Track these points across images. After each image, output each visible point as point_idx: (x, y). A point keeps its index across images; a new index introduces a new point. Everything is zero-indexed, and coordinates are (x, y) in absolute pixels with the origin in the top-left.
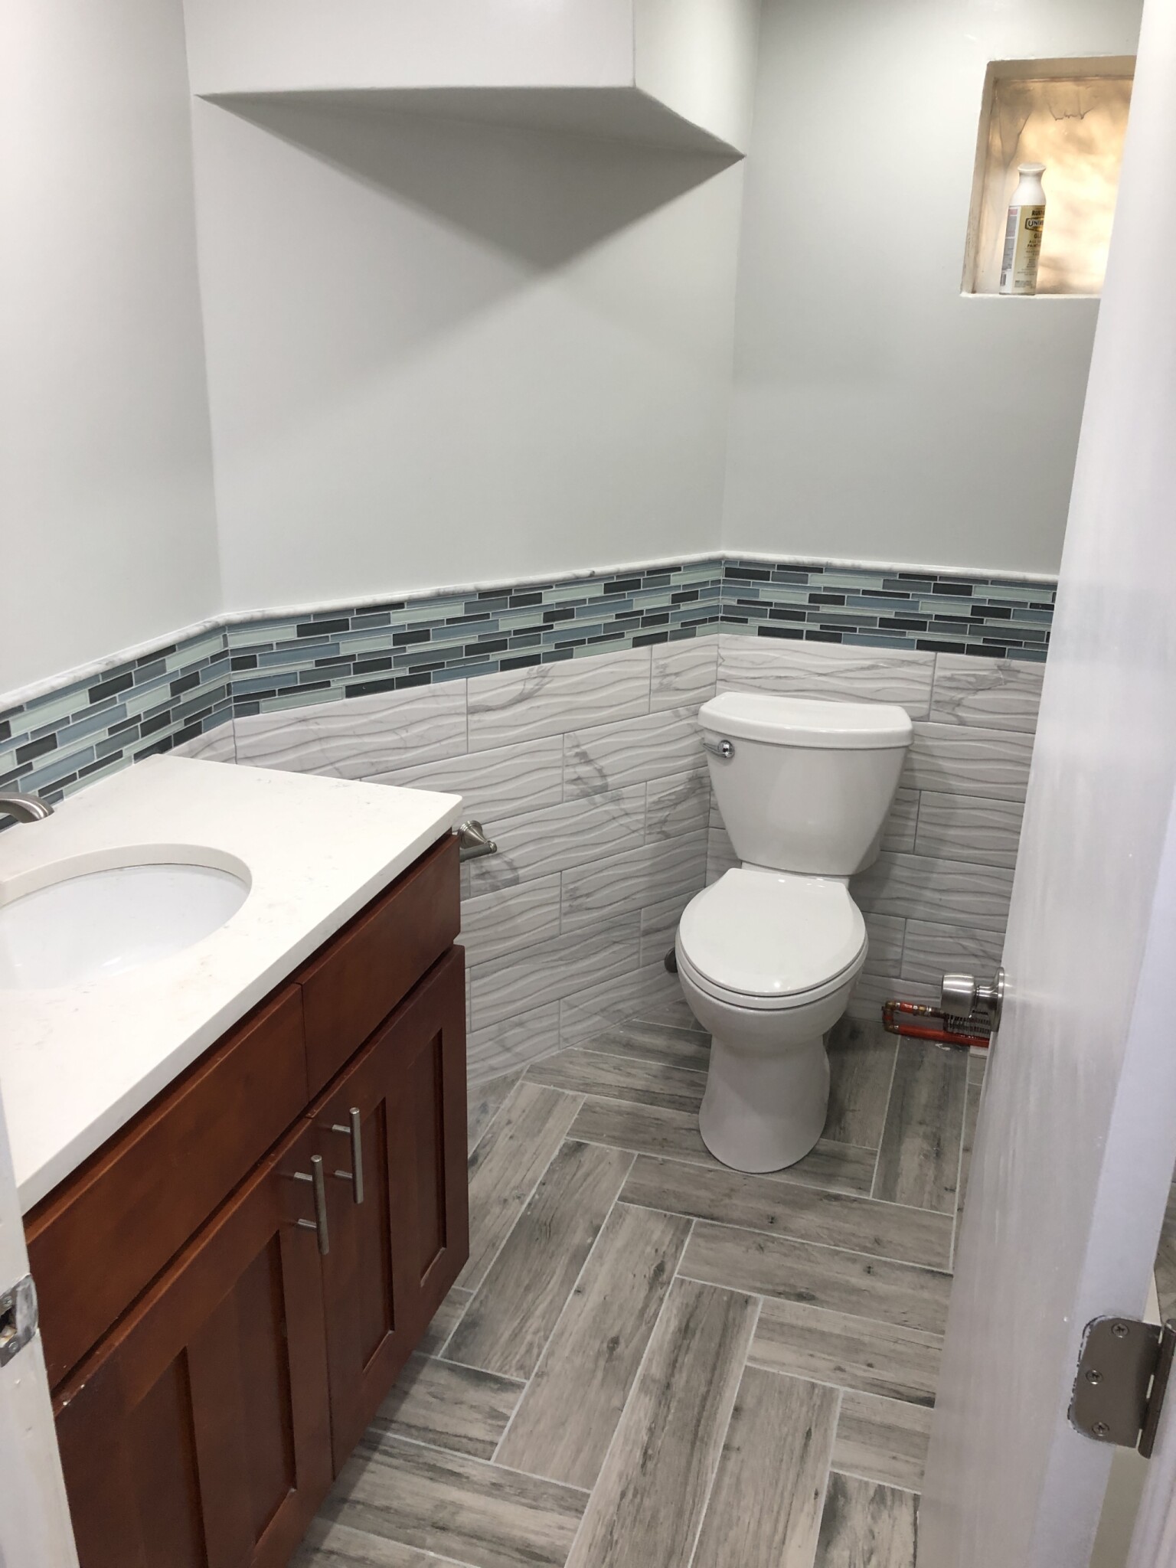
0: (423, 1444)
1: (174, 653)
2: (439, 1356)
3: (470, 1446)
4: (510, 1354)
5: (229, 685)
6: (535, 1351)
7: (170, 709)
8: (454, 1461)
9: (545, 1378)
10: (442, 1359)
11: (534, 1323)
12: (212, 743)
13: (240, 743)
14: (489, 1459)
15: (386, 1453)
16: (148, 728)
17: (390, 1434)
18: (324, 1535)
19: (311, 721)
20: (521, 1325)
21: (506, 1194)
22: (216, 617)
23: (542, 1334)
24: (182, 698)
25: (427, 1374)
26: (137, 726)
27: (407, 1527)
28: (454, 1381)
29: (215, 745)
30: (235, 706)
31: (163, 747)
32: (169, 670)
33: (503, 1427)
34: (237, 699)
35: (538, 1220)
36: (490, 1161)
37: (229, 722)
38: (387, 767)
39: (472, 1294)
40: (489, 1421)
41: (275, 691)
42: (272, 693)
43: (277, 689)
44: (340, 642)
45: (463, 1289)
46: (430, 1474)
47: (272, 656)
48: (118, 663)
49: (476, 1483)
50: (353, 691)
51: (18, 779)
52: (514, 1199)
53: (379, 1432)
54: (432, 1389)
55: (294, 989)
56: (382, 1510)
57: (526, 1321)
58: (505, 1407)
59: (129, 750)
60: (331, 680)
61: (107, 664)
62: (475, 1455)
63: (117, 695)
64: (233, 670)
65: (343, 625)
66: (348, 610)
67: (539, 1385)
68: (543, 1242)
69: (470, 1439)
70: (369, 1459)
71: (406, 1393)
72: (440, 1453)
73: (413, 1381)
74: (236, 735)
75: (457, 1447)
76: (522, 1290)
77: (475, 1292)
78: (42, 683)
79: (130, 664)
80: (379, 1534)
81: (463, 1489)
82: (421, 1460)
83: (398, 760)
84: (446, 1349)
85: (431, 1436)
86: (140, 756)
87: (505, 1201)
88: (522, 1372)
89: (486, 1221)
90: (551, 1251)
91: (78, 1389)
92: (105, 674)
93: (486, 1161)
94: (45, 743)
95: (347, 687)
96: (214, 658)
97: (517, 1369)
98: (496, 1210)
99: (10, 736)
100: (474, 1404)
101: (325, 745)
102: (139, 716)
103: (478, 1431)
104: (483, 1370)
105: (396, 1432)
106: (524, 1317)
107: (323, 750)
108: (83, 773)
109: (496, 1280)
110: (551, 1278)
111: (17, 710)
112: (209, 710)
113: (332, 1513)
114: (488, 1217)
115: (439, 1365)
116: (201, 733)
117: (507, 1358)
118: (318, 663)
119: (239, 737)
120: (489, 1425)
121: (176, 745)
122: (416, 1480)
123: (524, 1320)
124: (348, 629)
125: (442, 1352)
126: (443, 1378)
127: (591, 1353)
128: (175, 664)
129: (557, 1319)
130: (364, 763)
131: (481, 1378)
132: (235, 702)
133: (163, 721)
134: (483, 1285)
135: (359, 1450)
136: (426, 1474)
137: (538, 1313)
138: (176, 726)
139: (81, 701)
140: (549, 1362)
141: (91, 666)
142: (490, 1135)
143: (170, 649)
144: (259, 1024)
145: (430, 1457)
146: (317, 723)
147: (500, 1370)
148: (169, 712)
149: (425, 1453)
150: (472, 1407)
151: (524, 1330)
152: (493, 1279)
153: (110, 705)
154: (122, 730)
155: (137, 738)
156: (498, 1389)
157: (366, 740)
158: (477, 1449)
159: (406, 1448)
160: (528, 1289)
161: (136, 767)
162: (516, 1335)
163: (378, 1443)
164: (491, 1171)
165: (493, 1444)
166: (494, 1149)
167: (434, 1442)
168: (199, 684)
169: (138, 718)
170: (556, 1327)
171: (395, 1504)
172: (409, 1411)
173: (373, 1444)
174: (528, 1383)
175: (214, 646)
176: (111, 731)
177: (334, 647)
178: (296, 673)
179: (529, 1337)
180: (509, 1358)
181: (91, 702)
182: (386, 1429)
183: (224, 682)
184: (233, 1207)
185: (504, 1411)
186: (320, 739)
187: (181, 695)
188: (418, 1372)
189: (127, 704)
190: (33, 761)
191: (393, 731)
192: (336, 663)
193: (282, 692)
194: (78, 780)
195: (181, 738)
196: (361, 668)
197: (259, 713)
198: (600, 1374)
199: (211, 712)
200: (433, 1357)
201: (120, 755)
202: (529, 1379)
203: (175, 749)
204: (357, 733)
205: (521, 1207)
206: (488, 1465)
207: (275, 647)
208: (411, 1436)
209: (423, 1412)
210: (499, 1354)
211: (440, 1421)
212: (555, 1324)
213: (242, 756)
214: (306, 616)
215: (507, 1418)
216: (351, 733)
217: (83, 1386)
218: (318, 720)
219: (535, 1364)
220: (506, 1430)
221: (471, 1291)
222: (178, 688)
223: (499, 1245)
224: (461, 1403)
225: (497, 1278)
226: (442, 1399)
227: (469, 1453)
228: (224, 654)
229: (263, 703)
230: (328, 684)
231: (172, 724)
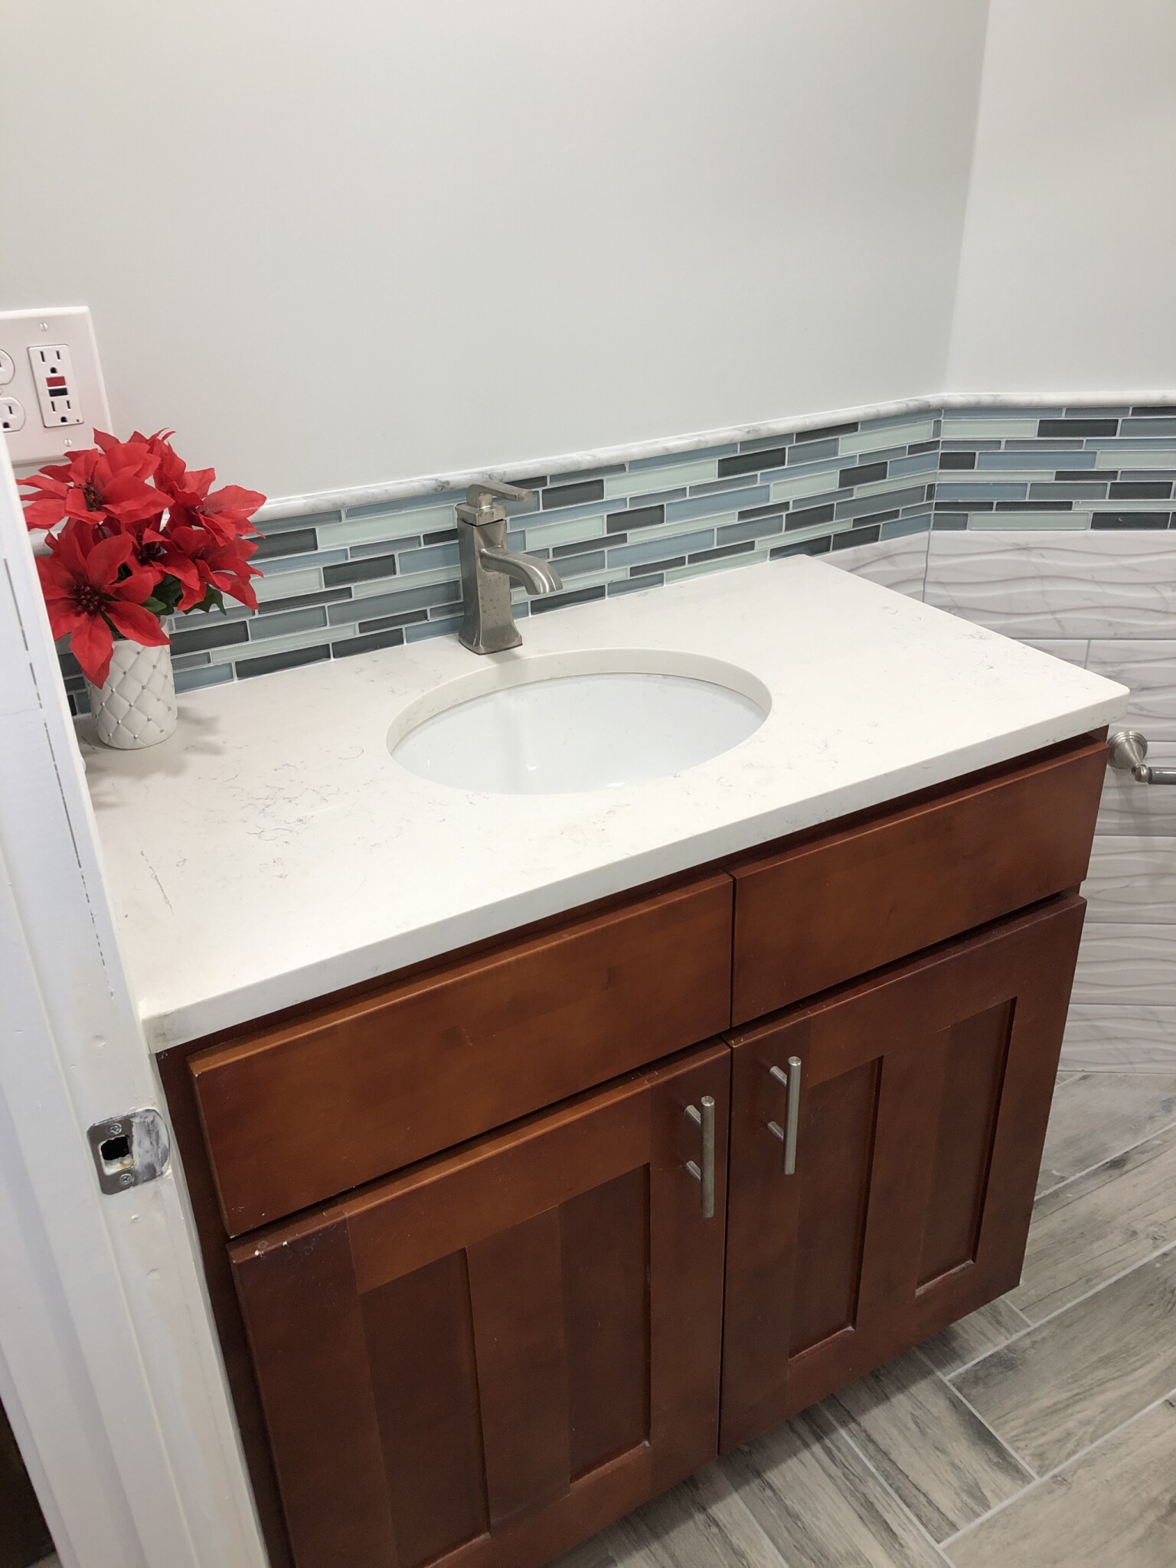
0: (873, 1470)
1: (855, 433)
2: (949, 1376)
3: (927, 1510)
4: (1036, 1429)
5: (931, 487)
6: (1070, 1446)
7: (835, 503)
8: (897, 1515)
9: (1063, 1489)
10: (949, 1384)
11: (1089, 1409)
12: (892, 556)
13: (933, 563)
14: (938, 1542)
15: (828, 1452)
16: (797, 521)
17: (843, 1432)
18: (718, 1497)
19: (1035, 551)
20: (1071, 1401)
21: (1139, 1226)
22: (931, 396)
23: (1090, 1429)
24: (855, 491)
25: (922, 1389)
26: (782, 516)
27: (803, 1552)
28: (950, 1420)
29: (898, 559)
30: (935, 514)
31: (816, 547)
32: (841, 454)
33: (978, 1515)
34: (939, 506)
35: (1165, 1282)
36: (1142, 1173)
37: (926, 534)
38: (1132, 633)
39: (1028, 1326)
40: (965, 1497)
41: (992, 503)
42: (988, 506)
43: (995, 502)
44: (1098, 452)
45: (1020, 1313)
46: (862, 1511)
47: (998, 457)
48: (764, 434)
49: (907, 1557)
50: (1102, 521)
51: (606, 550)
52: (1148, 1236)
53: (835, 1423)
54: (918, 1413)
55: (724, 880)
56: (790, 1516)
57: (1080, 1400)
58: (993, 1491)
59: (765, 543)
60: (1074, 501)
61: (748, 432)
62: (925, 1526)
63: (759, 473)
64: (941, 468)
65: (1109, 428)
66: (1121, 408)
67: (1050, 1493)
68: (1157, 1313)
69: (930, 1502)
70: (807, 1445)
71: (887, 1398)
72: (888, 1494)
73: (902, 1388)
74: (930, 552)
75: (909, 1500)
76: (1094, 1358)
77: (1033, 1326)
78: (658, 442)
79: (786, 437)
80: (772, 1539)
81: (890, 1556)
82: (861, 1488)
83: (1150, 626)
84: (961, 1374)
85: (887, 1466)
86: (778, 552)
87: (1134, 1233)
88: (1037, 1463)
89: (1096, 1246)
90: (1161, 1330)
91: (280, 1244)
92: (745, 444)
93: (1136, 1171)
94: (649, 514)
95: (1095, 514)
96: (915, 448)
97: (1033, 1455)
98: (1117, 1238)
99: (603, 498)
100: (957, 1462)
101: (1048, 587)
102: (787, 503)
103: (946, 1500)
104: (991, 1430)
105: (853, 1435)
106: (1078, 1394)
107: (1043, 593)
108: (694, 558)
109: (1068, 1326)
110: (1142, 1366)
111: (618, 468)
112: (895, 514)
113: (740, 1480)
114: (1100, 1242)
115: (942, 1387)
116: (876, 540)
117: (1029, 1432)
118: (1060, 475)
119: (932, 555)
120: (962, 1501)
121: (835, 549)
122: (844, 1506)
123: (1076, 1399)
124: (1115, 435)
125: (953, 1374)
126: (938, 1406)
127: (1144, 1495)
128: (851, 448)
129: (1121, 1422)
130: (1098, 621)
131: (983, 1436)
132: (936, 509)
133: (823, 514)
134: (1049, 1322)
135: (802, 1428)
136: (858, 1507)
137: (1101, 1399)
138: (841, 525)
139: (708, 471)
140: (1081, 1472)
141: (729, 431)
142: (1158, 1142)
143: (850, 427)
144: (644, 909)
145: (873, 1491)
146: (1042, 555)
147: (1013, 1440)
148: (832, 505)
149: (870, 1482)
150: (953, 1465)
151: (1069, 1411)
152: (1063, 1323)
153: (748, 484)
154: (759, 516)
155: (780, 530)
156: (997, 1464)
157: (1109, 590)
158: (930, 1520)
159: (853, 1462)
160: (1105, 1361)
161: (769, 565)
162: (1056, 1411)
163: (826, 1433)
164: (1135, 1186)
165: (954, 1527)
166: (1155, 1162)
167: (887, 1477)
168: (885, 477)
169: (785, 506)
170: (1113, 1432)
171: (807, 1518)
172: (878, 1419)
173: (821, 1432)
174: (1038, 1481)
175: (921, 433)
176: (743, 515)
177: (1090, 456)
178: (1026, 484)
179: (1070, 1424)
180: (1032, 1435)
181: (720, 475)
182: (844, 1424)
183: (926, 481)
184: (569, 1117)
185: (989, 1495)
186: (1042, 577)
187: (855, 487)
188: (914, 1382)
189: (771, 486)
190: (628, 532)
191: (1153, 585)
192: (1087, 479)
193: (1003, 506)
194: (687, 565)
195: (844, 541)
196: (1121, 491)
197: (965, 529)
198: (1140, 1530)
199: (897, 517)
200: (939, 1374)
201: (751, 546)
202: (1042, 1476)
203: (832, 554)
204: (1097, 579)
205: (1151, 1252)
206: (933, 1548)
207: (1003, 445)
208: (865, 1449)
209: (894, 1432)
210: (1022, 1420)
211: (905, 1456)
212: (1114, 1428)
213: (933, 580)
214: (1057, 409)
215: (987, 1507)
216: (1089, 577)
217: (285, 1243)
218: (1044, 552)
219: (1060, 1463)
220: (979, 1521)
221: (1029, 1322)
222: (850, 478)
223: (1097, 1284)
224: (943, 1452)
225: (1072, 1324)
226: (922, 1432)
227: (919, 1517)
228: (934, 445)
229: (974, 516)
230: (1068, 506)
231: (834, 521)
